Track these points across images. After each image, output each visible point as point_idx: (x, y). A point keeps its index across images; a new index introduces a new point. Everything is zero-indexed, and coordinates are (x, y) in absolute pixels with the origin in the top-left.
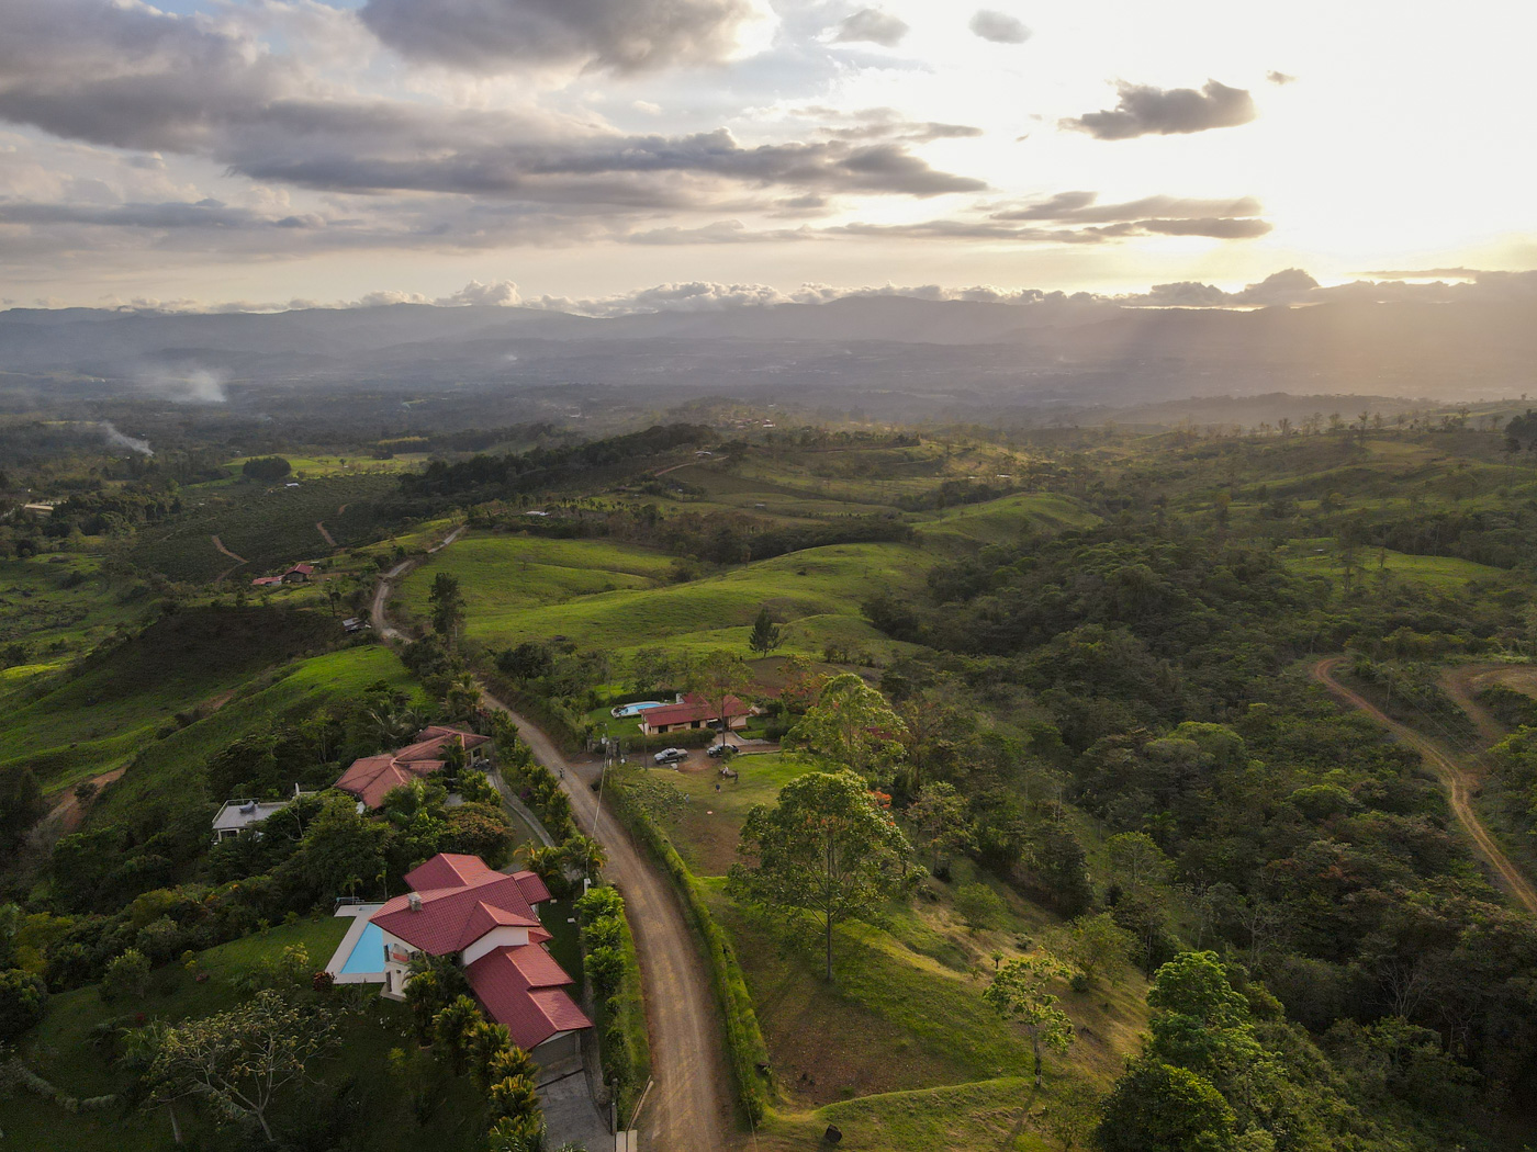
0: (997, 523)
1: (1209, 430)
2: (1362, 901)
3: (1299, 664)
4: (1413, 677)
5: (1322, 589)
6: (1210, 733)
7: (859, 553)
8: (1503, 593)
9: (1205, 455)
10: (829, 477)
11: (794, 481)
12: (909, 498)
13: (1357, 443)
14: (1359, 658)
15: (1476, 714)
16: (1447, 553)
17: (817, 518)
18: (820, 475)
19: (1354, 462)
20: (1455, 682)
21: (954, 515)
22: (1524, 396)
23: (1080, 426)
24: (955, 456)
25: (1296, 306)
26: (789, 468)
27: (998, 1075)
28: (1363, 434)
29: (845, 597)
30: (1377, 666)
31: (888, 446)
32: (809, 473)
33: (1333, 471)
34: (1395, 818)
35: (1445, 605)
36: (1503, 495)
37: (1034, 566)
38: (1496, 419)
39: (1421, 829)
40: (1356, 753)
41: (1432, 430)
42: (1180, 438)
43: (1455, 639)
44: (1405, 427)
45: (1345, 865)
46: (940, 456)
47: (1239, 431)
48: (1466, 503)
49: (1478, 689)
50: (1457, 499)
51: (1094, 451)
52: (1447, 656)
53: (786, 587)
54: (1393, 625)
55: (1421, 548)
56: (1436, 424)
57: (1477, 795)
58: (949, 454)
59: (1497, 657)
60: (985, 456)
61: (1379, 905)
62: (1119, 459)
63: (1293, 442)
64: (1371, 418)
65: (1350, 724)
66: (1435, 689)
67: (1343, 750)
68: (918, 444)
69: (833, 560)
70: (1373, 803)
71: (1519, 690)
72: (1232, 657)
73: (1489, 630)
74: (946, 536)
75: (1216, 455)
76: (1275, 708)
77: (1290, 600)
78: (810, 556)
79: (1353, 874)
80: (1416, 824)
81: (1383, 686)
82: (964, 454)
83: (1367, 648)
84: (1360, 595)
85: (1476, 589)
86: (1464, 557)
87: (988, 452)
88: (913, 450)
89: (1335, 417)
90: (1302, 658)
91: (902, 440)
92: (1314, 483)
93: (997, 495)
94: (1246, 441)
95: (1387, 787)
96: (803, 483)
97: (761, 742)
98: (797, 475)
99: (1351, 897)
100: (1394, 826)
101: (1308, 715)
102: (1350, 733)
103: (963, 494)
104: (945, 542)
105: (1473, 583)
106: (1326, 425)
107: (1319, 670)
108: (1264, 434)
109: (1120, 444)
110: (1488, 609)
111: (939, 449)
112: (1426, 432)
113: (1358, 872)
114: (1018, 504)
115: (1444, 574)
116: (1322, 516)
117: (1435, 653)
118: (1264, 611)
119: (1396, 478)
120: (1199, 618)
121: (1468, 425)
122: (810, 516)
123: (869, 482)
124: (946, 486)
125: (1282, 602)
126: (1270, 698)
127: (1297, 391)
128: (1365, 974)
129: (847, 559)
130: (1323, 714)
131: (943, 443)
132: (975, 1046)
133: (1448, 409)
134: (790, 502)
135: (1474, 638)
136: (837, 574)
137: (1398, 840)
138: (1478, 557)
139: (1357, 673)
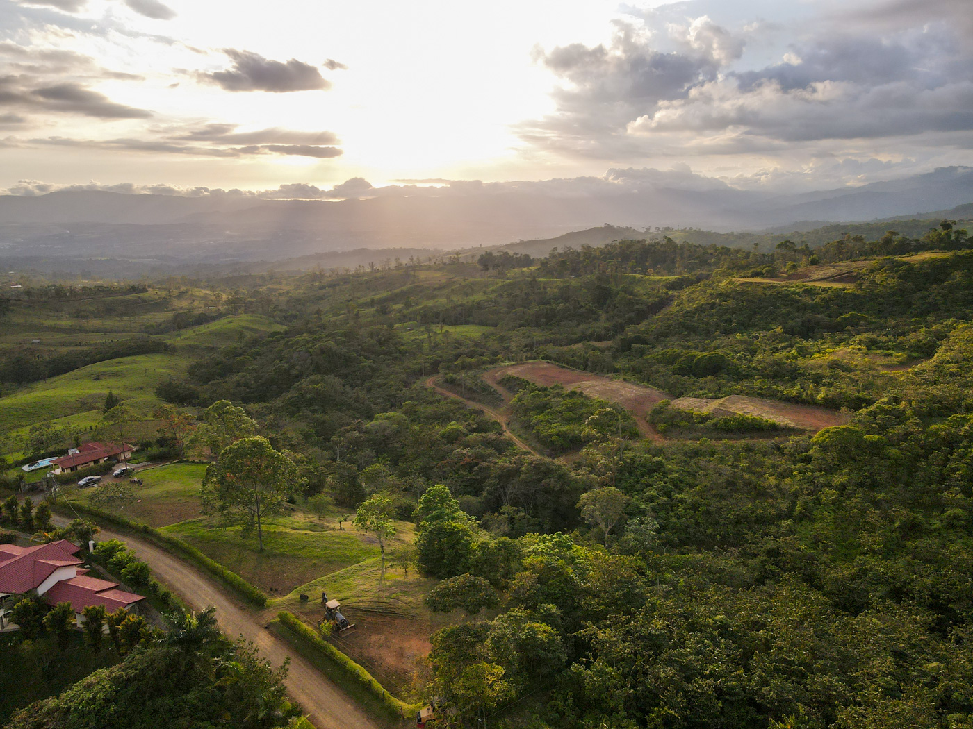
0: (222, 335)
1: (332, 271)
2: (481, 469)
3: (419, 382)
4: (471, 378)
5: (419, 345)
6: (391, 417)
7: (135, 362)
8: (497, 337)
9: (333, 285)
10: (86, 317)
11: (58, 322)
12: (152, 326)
13: (412, 273)
14: (446, 374)
15: (501, 390)
16: (467, 323)
17: (86, 345)
18: (78, 317)
19: (413, 283)
20: (490, 377)
21: (189, 333)
22: (481, 245)
23: (252, 274)
24: (175, 297)
25: (362, 198)
26: (51, 314)
27: (364, 560)
28: (414, 268)
29: (135, 389)
30: (454, 376)
31: (125, 293)
32: (68, 316)
33: (404, 288)
34: (484, 434)
35: (476, 344)
36: (485, 293)
37: (258, 354)
38: (473, 257)
39: (494, 437)
40: (458, 415)
41: (445, 264)
42: (315, 277)
43: (485, 358)
44: (432, 263)
45: (469, 457)
46: (164, 298)
47: (347, 271)
48: (471, 298)
49: (499, 379)
50: (467, 296)
51: (265, 288)
52: (483, 367)
53: (89, 388)
54: (457, 356)
55: (456, 322)
56: (446, 261)
57: (508, 424)
58: (170, 296)
59: (503, 364)
60: (195, 296)
61: (488, 468)
62: (282, 291)
63: (378, 275)
64: (415, 259)
65: (451, 403)
66: (482, 382)
67: (452, 415)
68: (147, 291)
69: (117, 368)
70: (473, 431)
71: (516, 376)
72: (386, 384)
73: (496, 353)
74: (190, 346)
75: (338, 285)
76: (415, 403)
77: (406, 352)
78: (98, 368)
79: (475, 459)
80: (492, 435)
81: (459, 385)
82: (181, 295)
83: (448, 368)
84: (437, 345)
85: (486, 336)
86: (476, 324)
87: (197, 293)
88: (145, 295)
89: (397, 259)
90: (419, 379)
91: (134, 289)
92: (396, 295)
93: (213, 319)
94: (352, 275)
95: (476, 423)
96: (66, 323)
97: (146, 464)
98: (59, 318)
99: (476, 468)
100: (484, 437)
101: (431, 403)
102: (453, 407)
103: (191, 320)
104: (191, 350)
105: (484, 334)
106: (393, 264)
107: (429, 382)
108: (362, 271)
109: (280, 283)
110: (493, 344)
111: (163, 294)
112: (442, 265)
113: (476, 457)
114: (231, 322)
115: (471, 332)
116: (405, 312)
117: (478, 366)
118: (396, 358)
119: (435, 289)
120: (365, 366)
121: (461, 261)
122: (80, 344)
123: (118, 319)
124: (176, 316)
125: (403, 353)
126: (411, 399)
127: (372, 247)
128: (489, 497)
129: (127, 366)
130: (438, 401)
131: (165, 289)
132: (348, 554)
133: (448, 253)
134: (60, 337)
135: (492, 357)
136: (124, 376)
137: (487, 443)
138: (482, 323)
139: (447, 381)
